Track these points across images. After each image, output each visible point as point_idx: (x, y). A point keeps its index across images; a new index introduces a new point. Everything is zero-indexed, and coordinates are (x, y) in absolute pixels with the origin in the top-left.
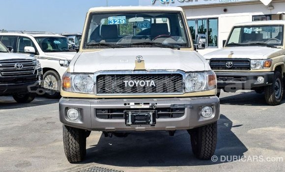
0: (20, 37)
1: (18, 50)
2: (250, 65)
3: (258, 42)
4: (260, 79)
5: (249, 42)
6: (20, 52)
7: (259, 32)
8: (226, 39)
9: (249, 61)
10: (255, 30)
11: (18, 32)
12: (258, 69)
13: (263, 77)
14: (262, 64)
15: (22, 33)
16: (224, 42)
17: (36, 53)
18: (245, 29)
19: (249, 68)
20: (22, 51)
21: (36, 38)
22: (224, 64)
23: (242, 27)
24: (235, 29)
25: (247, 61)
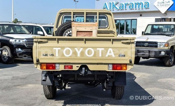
0: (35, 26)
1: (34, 33)
2: (157, 45)
3: (161, 33)
4: (163, 53)
5: (156, 33)
6: (35, 34)
7: (161, 28)
8: (144, 31)
9: (157, 43)
10: (159, 27)
11: (34, 23)
12: (162, 47)
13: (164, 52)
14: (164, 45)
15: (36, 24)
16: (143, 32)
17: (44, 35)
18: (154, 26)
19: (157, 47)
20: (36, 34)
21: (43, 27)
22: (143, 44)
23: (153, 25)
24: (149, 26)
25: (156, 43)
